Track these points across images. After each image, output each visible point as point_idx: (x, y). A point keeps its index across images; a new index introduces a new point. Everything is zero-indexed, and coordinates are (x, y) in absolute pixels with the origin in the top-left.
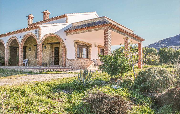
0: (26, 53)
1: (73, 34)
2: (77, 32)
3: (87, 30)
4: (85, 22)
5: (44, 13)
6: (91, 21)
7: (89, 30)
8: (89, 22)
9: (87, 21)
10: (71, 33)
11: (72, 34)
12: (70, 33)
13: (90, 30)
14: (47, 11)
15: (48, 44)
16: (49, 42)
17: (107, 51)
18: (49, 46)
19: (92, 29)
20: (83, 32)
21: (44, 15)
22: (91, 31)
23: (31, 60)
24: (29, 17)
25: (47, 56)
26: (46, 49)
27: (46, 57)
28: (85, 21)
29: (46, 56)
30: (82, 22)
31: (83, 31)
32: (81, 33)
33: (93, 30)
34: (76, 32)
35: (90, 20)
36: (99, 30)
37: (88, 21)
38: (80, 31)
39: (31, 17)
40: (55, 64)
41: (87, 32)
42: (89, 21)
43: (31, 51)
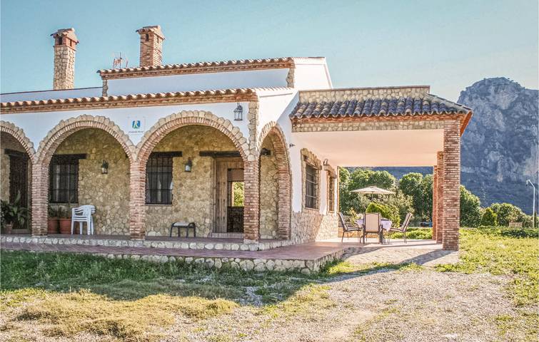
0: (81, 183)
1: (321, 130)
2: (340, 125)
3: (382, 124)
4: (351, 94)
5: (147, 35)
6: (379, 94)
7: (387, 123)
8: (369, 96)
9: (359, 92)
10: (312, 125)
11: (319, 129)
12: (307, 125)
13: (392, 123)
14: (157, 27)
15: (202, 154)
16: (206, 149)
17: (453, 194)
18: (208, 161)
19: (401, 123)
20: (364, 129)
21: (148, 43)
22: (397, 128)
23: (108, 208)
24: (60, 39)
25: (196, 198)
26: (193, 174)
27: (192, 203)
28: (353, 92)
29: (191, 199)
30: (342, 92)
31: (363, 124)
32: (358, 130)
33: (403, 125)
34: (333, 124)
35: (373, 89)
36: (424, 128)
37: (365, 92)
38: (351, 124)
39: (71, 40)
40: (230, 230)
41: (379, 128)
42: (369, 93)
43: (106, 176)
